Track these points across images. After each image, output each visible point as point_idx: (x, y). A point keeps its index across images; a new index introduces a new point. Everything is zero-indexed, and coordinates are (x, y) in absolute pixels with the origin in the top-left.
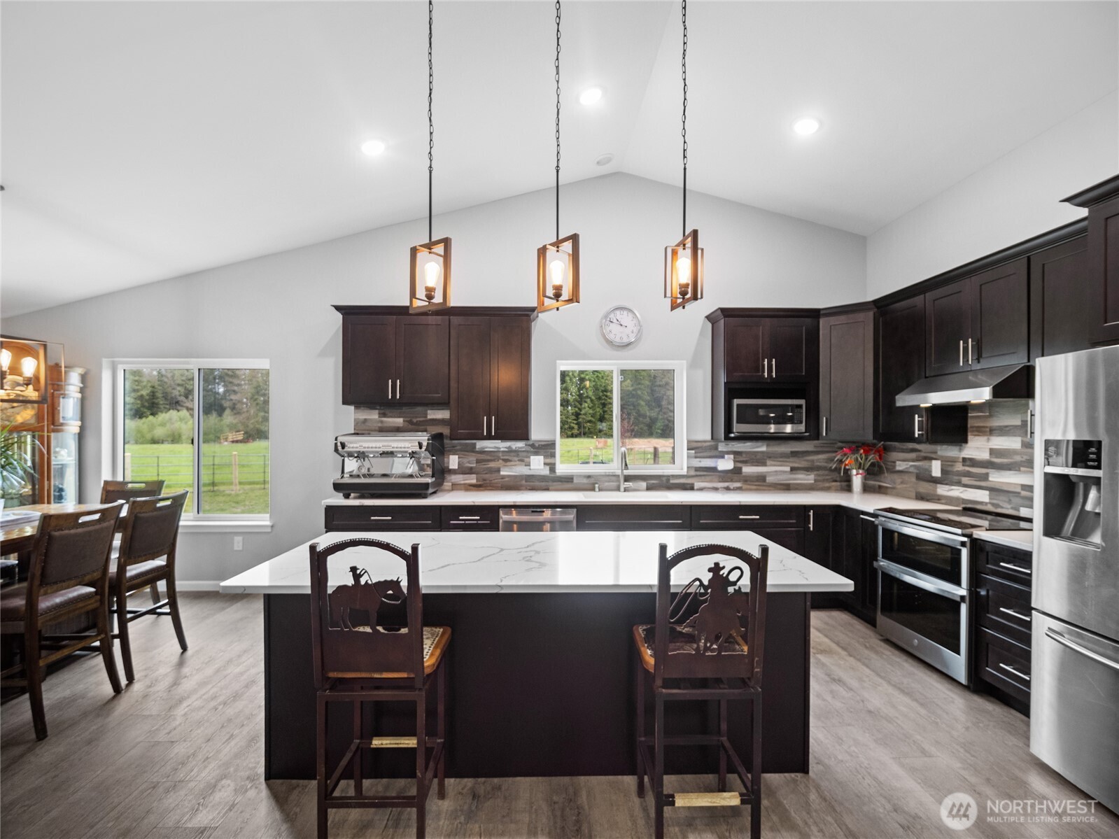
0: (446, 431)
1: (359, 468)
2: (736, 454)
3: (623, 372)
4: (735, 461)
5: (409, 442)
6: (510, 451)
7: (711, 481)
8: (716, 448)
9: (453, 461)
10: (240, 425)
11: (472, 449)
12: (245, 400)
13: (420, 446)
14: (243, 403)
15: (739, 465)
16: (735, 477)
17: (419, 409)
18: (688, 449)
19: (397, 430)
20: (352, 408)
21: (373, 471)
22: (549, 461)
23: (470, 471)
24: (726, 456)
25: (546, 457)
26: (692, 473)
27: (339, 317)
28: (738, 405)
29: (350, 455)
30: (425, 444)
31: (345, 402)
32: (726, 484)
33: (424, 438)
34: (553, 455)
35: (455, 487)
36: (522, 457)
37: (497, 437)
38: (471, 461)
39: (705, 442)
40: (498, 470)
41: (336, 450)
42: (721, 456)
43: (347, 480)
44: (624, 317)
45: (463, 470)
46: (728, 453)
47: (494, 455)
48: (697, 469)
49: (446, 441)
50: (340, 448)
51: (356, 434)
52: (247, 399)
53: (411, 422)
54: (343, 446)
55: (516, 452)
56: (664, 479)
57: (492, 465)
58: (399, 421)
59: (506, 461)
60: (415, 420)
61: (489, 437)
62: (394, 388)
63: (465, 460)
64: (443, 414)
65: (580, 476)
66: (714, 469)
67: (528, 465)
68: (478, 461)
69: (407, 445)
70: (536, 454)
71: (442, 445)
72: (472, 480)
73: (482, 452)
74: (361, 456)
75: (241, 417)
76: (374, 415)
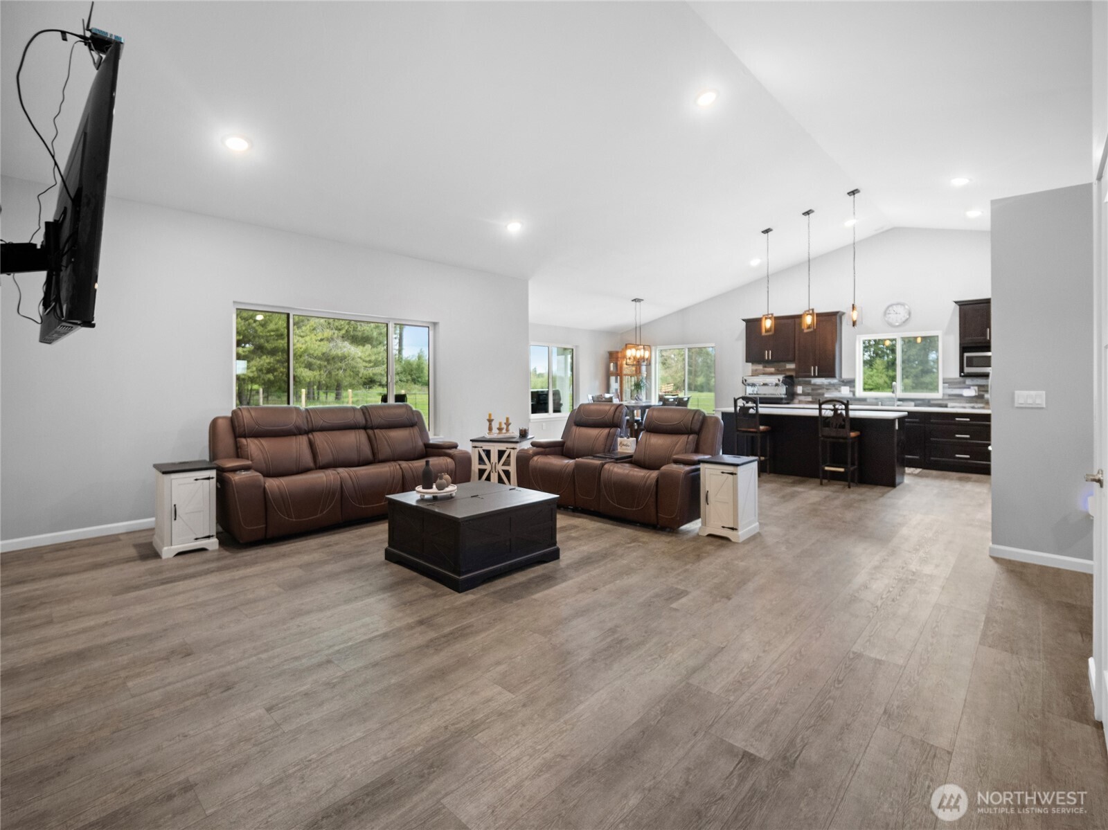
0: (793, 374)
1: (753, 391)
2: (979, 386)
3: (903, 339)
4: (979, 391)
5: (773, 379)
6: (830, 384)
7: (960, 403)
8: (964, 382)
9: (799, 389)
10: (670, 378)
11: (809, 383)
12: (673, 356)
13: (779, 381)
14: (672, 359)
15: (982, 393)
16: (979, 400)
17: (782, 364)
18: (944, 383)
19: (771, 374)
20: (750, 364)
21: (759, 392)
22: (852, 389)
23: (808, 394)
24: (972, 387)
25: (850, 387)
26: (946, 397)
27: (744, 323)
28: (967, 357)
29: (749, 385)
30: (781, 380)
31: (747, 361)
32: (972, 405)
33: (781, 377)
34: (854, 387)
35: (800, 402)
36: (835, 387)
37: (819, 376)
38: (809, 389)
39: (956, 379)
40: (823, 394)
41: (743, 383)
42: (968, 387)
43: (747, 395)
44: (899, 309)
45: (804, 394)
46: (973, 385)
47: (821, 387)
48: (950, 395)
49: (795, 379)
50: (744, 382)
51: (752, 376)
52: (674, 355)
53: (778, 370)
54: (746, 381)
55: (834, 385)
56: (927, 401)
57: (820, 391)
58: (772, 370)
59: (827, 389)
60: (780, 369)
61: (815, 377)
62: (768, 355)
63: (805, 389)
64: (792, 366)
65: (870, 398)
66: (961, 396)
67: (840, 391)
68: (812, 390)
69: (774, 380)
70: (845, 385)
71: (793, 381)
72: (810, 399)
73: (814, 385)
74: (753, 385)
75: (671, 371)
76: (760, 367)
